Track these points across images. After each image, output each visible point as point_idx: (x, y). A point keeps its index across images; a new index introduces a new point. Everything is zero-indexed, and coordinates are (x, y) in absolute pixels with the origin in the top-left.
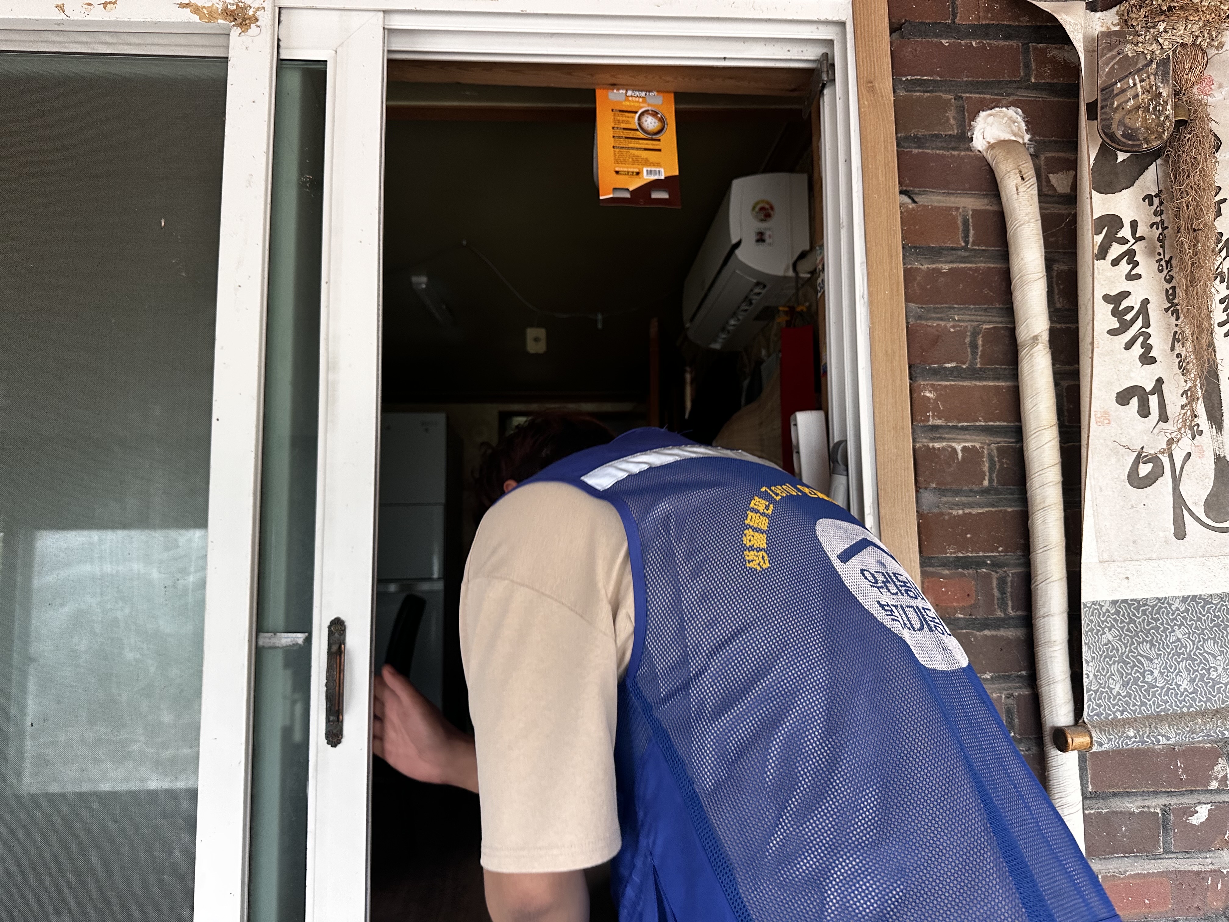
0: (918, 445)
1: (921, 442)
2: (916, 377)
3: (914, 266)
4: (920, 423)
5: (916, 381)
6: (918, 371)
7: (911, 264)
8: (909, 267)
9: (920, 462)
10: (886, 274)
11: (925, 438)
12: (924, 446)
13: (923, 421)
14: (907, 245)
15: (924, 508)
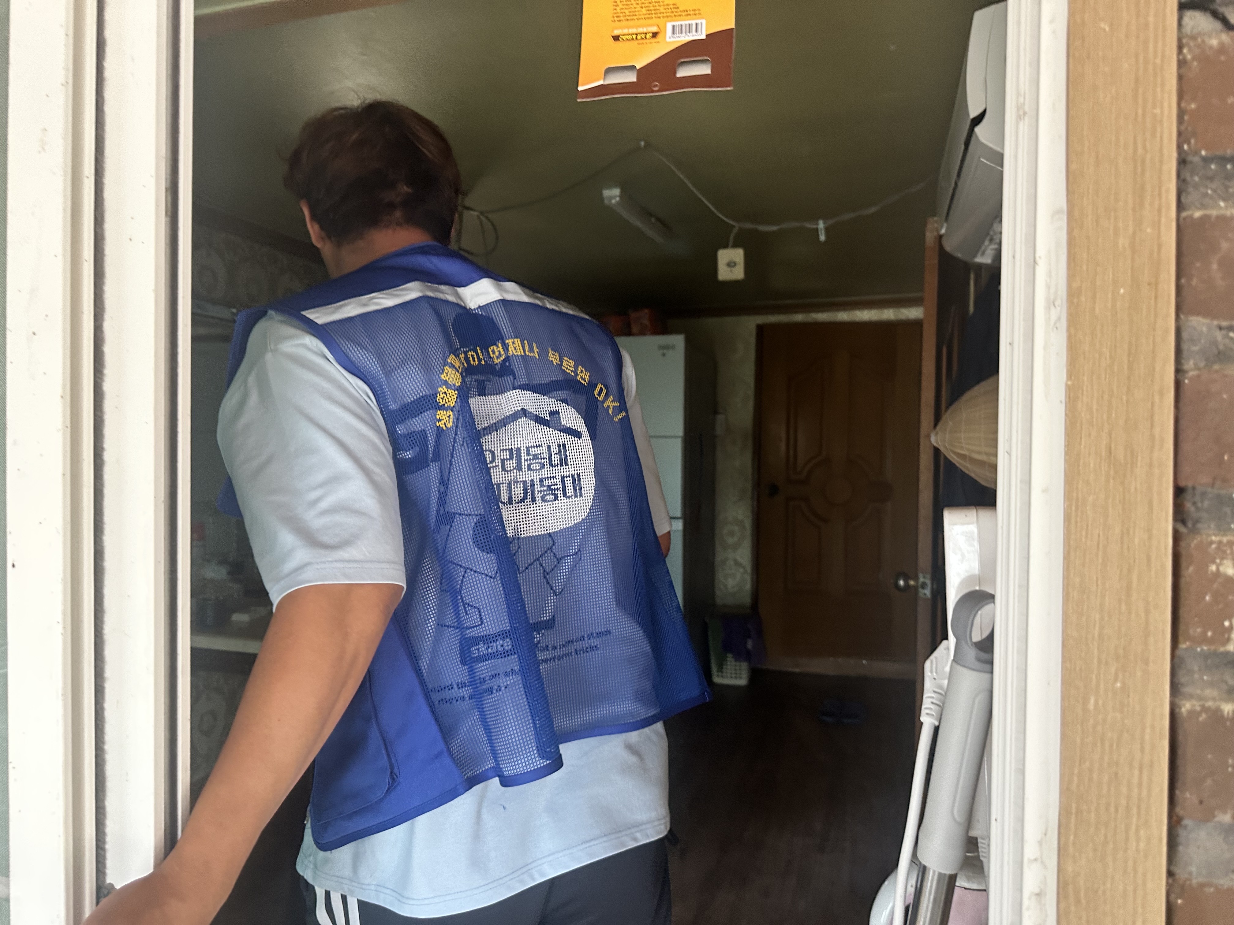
0: (1186, 707)
1: (1200, 698)
2: (1197, 521)
3: (1214, 213)
4: (1200, 643)
5: (1195, 531)
6: (1206, 503)
7: (1203, 206)
8: (1197, 214)
9: (1188, 749)
10: (1123, 242)
11: (1212, 684)
12: (1204, 709)
13: (1210, 641)
14: (1197, 153)
15: (1193, 869)
